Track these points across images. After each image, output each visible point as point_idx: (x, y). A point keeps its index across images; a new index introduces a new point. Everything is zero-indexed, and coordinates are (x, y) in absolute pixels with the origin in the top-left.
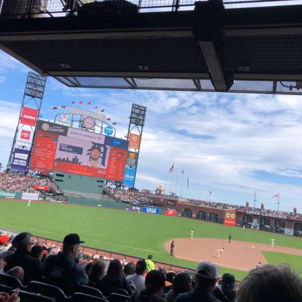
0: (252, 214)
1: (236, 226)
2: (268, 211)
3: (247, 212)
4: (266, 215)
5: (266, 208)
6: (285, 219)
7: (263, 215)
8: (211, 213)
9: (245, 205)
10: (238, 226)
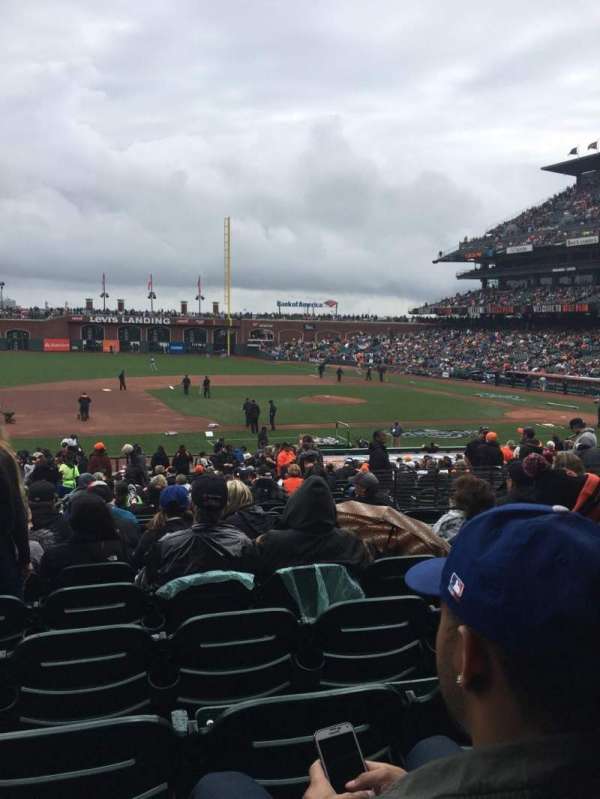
0: (102, 323)
1: (71, 350)
2: (133, 313)
3: (92, 321)
4: (131, 320)
5: (128, 307)
6: (168, 326)
7: (123, 321)
8: (12, 332)
9: (83, 305)
10: (75, 351)
